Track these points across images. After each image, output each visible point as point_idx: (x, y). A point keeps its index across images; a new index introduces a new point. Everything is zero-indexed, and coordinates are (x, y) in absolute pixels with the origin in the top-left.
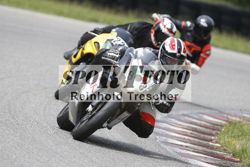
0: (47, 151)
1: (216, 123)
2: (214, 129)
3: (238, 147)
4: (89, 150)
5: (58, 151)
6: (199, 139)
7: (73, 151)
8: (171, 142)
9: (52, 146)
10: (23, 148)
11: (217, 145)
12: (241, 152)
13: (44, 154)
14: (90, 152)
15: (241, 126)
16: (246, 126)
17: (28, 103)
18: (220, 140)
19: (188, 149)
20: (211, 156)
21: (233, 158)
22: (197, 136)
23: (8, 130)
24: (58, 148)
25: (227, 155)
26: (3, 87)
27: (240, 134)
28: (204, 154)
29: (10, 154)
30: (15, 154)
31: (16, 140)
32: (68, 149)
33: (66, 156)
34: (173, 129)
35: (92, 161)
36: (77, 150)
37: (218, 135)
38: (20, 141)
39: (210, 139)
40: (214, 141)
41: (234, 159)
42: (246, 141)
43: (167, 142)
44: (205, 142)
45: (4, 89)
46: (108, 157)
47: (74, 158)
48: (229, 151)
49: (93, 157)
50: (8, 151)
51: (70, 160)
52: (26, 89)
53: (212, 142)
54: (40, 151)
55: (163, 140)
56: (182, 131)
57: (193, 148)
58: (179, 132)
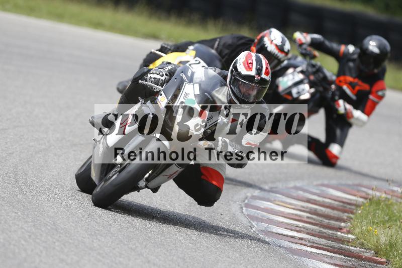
0: (76, 246)
1: (349, 201)
2: (344, 211)
3: (383, 239)
4: (144, 243)
5: (95, 245)
6: (320, 227)
7: (119, 246)
8: (276, 232)
9: (84, 238)
10: (38, 241)
11: (350, 236)
12: (388, 247)
13: (72, 251)
14: (146, 246)
15: (388, 206)
16: (395, 207)
17: (46, 168)
18: (354, 229)
19: (303, 242)
20: (340, 254)
21: (375, 258)
22: (317, 222)
23: (13, 212)
24: (95, 241)
25: (366, 252)
26: (6, 143)
27: (387, 218)
28: (328, 251)
29: (17, 251)
30: (25, 250)
31: (26, 228)
32: (110, 243)
33: (107, 254)
34: (279, 211)
35: (149, 262)
36: (124, 244)
37: (351, 220)
38: (34, 230)
39: (338, 227)
40: (345, 230)
41: (377, 258)
42: (396, 229)
43: (270, 232)
44: (331, 232)
45: (7, 146)
46: (174, 255)
47: (120, 257)
48: (370, 245)
49: (151, 255)
50: (14, 245)
51: (114, 260)
52: (43, 147)
53: (342, 231)
54: (64, 245)
55: (264, 229)
56: (293, 214)
57: (311, 241)
58: (288, 216)
